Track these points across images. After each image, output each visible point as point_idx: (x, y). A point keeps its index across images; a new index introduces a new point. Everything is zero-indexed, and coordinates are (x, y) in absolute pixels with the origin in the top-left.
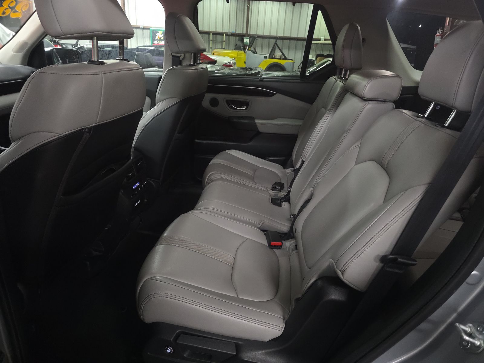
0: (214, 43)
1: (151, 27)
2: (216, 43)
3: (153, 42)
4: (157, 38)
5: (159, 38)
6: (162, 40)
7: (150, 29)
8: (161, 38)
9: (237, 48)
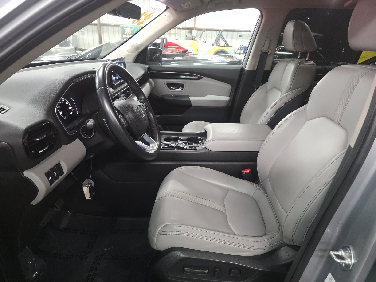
0: (169, 35)
1: (121, 25)
2: (170, 35)
3: (123, 36)
4: (125, 33)
5: (127, 33)
6: (130, 34)
7: (121, 26)
8: (129, 33)
9: (187, 38)
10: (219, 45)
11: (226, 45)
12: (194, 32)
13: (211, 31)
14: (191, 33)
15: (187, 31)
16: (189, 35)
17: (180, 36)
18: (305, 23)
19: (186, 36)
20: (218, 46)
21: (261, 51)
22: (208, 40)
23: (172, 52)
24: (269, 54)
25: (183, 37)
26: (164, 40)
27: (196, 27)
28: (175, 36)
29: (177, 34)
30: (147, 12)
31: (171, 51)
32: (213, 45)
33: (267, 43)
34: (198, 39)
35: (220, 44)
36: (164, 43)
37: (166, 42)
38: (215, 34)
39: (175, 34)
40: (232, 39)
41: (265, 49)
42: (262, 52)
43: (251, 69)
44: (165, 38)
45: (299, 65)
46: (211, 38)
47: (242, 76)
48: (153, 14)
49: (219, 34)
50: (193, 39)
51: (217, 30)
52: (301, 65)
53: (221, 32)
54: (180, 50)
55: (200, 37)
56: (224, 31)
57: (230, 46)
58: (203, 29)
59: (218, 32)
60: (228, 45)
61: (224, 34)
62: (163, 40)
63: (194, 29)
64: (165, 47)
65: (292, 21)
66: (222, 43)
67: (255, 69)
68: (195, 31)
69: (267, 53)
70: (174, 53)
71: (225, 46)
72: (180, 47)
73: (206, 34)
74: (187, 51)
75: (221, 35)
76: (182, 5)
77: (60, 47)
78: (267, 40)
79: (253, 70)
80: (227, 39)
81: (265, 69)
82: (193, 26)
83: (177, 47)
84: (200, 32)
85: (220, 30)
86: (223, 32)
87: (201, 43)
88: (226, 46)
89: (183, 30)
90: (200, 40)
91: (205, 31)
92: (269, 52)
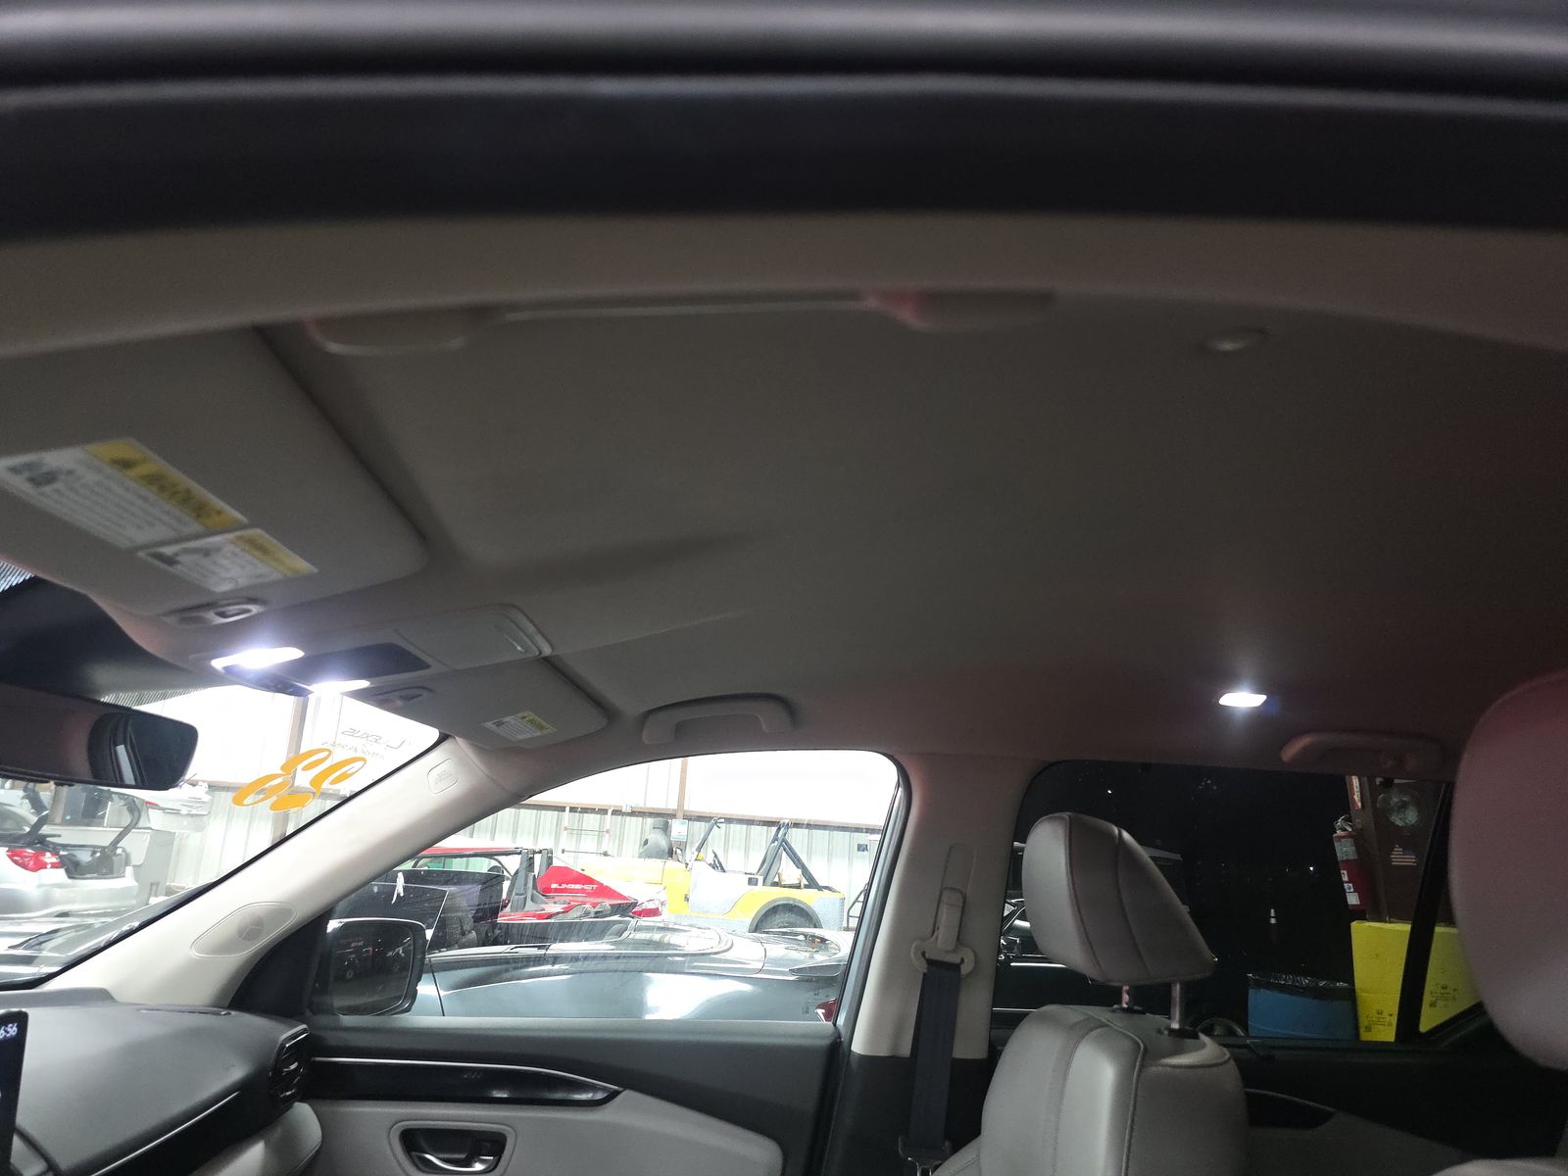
9: (649, 852)
10: (776, 880)
11: (804, 882)
12: (678, 828)
13: (745, 826)
14: (666, 829)
15: (650, 821)
16: (658, 839)
17: (621, 842)
18: (1120, 834)
19: (646, 842)
20: (775, 884)
21: (923, 954)
22: (734, 860)
23: (566, 911)
24: (965, 969)
25: (632, 846)
26: (538, 858)
27: (686, 808)
28: (599, 843)
29: (608, 831)
30: (326, 754)
31: (558, 908)
32: (752, 882)
33: (948, 917)
34: (690, 854)
35: (783, 877)
36: (536, 872)
37: (544, 868)
38: (762, 837)
39: (601, 833)
40: (830, 855)
41: (942, 945)
42: (931, 962)
43: (883, 1051)
44: (540, 852)
45: (1142, 1066)
46: (747, 852)
47: (840, 1090)
48: (363, 759)
49: (775, 839)
50: (671, 853)
51: (769, 823)
52: (1154, 1070)
53: (782, 830)
54: (599, 900)
55: (699, 850)
56: (797, 825)
57: (821, 883)
58: (711, 818)
59: (774, 829)
60: (812, 884)
61: (797, 838)
62: (532, 859)
63: (680, 814)
64: (535, 887)
65: (1056, 818)
66: (789, 872)
67: (905, 1050)
68: (683, 823)
69: (956, 967)
70: (573, 916)
71: (802, 886)
72: (604, 891)
73: (727, 836)
74: (635, 904)
75: (783, 840)
76: (490, 725)
77: (70, 881)
78: (945, 899)
79: (893, 1056)
80: (809, 855)
81: (959, 1053)
82: (673, 805)
83: (588, 887)
84: (700, 828)
85: (782, 822)
86: (794, 831)
87: (702, 869)
88: (806, 887)
89: (634, 819)
90: (696, 860)
91: (723, 826)
92: (962, 960)
